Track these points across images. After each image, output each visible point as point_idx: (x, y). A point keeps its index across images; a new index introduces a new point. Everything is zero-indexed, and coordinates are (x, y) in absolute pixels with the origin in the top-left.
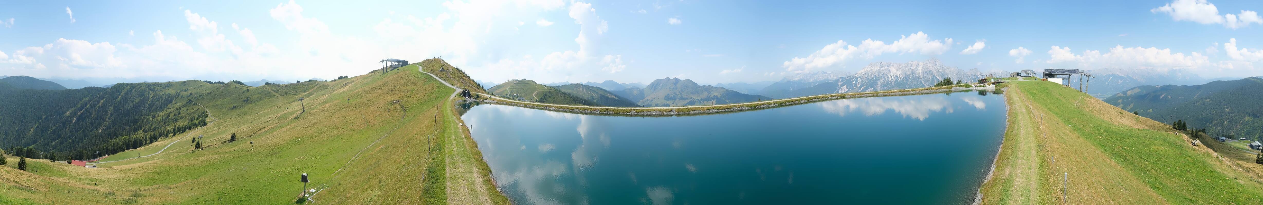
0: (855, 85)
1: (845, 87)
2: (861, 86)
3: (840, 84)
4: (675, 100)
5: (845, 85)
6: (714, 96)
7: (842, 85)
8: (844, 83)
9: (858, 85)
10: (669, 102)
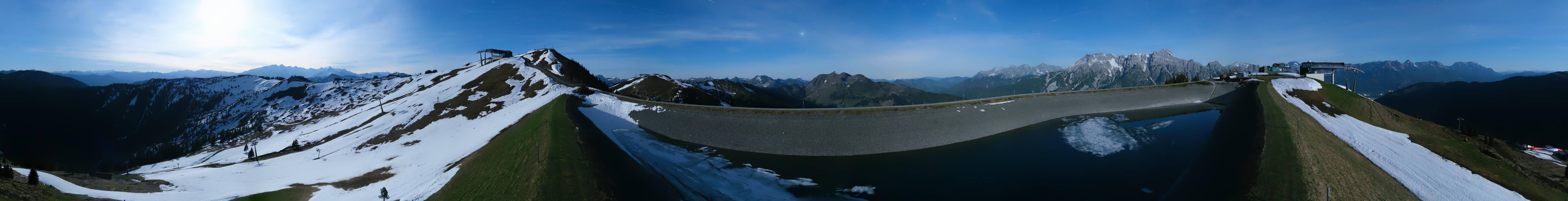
0: (1067, 81)
1: (1054, 84)
2: (1074, 83)
3: (1048, 80)
4: (843, 99)
5: (1054, 81)
6: (892, 94)
7: (1051, 82)
8: (1052, 79)
9: (1071, 82)
10: (835, 102)
